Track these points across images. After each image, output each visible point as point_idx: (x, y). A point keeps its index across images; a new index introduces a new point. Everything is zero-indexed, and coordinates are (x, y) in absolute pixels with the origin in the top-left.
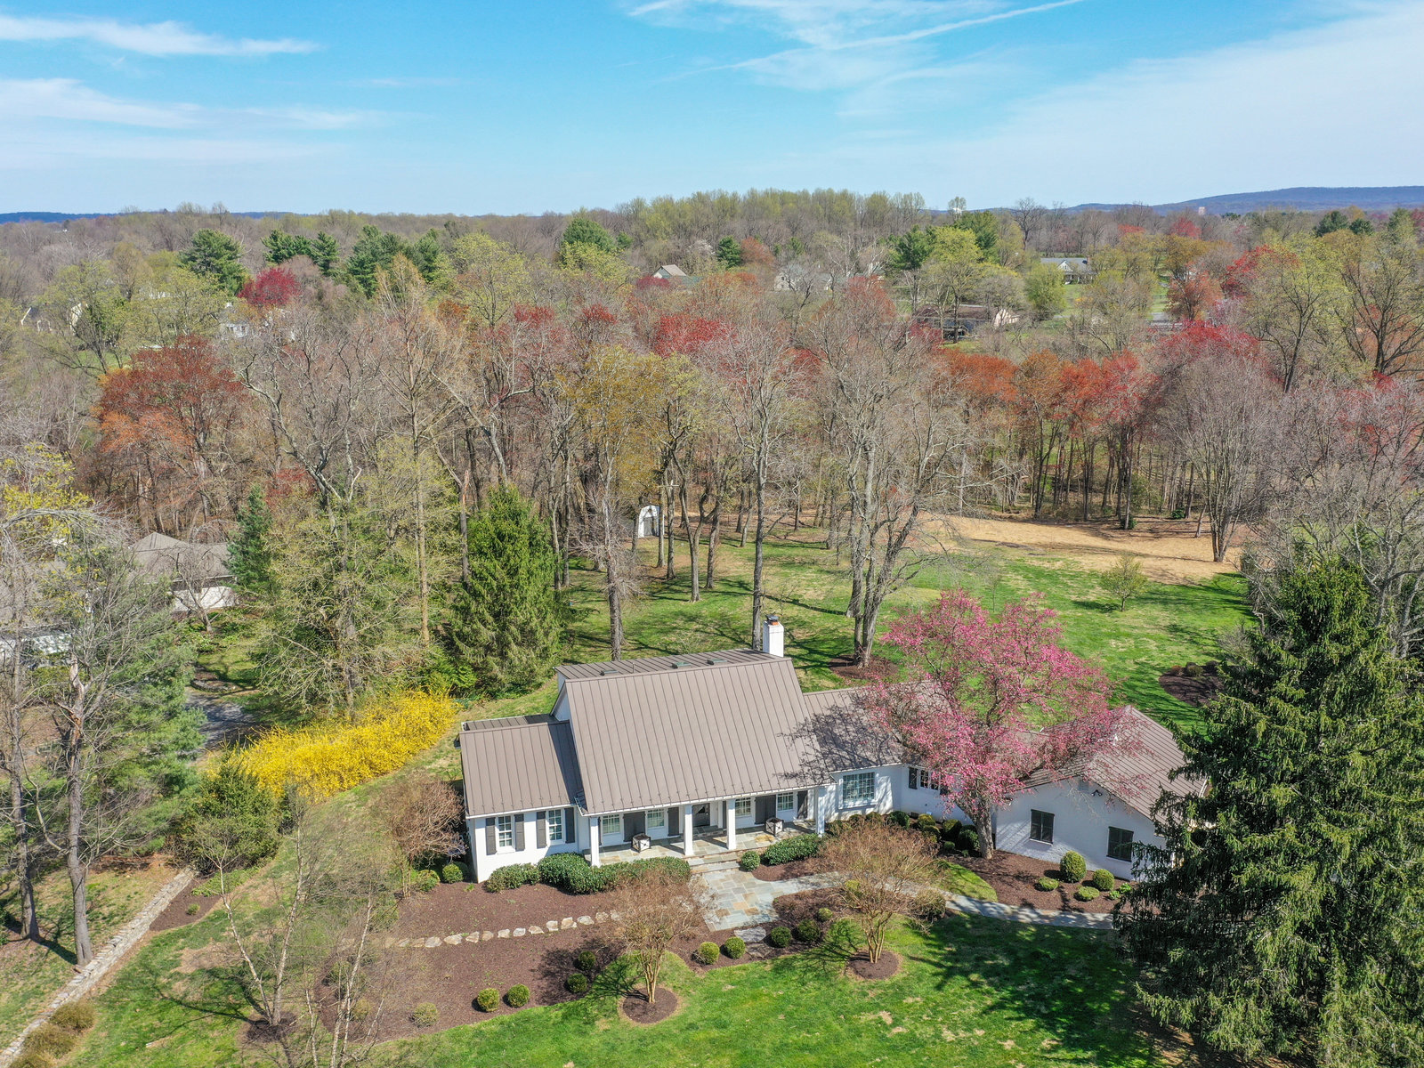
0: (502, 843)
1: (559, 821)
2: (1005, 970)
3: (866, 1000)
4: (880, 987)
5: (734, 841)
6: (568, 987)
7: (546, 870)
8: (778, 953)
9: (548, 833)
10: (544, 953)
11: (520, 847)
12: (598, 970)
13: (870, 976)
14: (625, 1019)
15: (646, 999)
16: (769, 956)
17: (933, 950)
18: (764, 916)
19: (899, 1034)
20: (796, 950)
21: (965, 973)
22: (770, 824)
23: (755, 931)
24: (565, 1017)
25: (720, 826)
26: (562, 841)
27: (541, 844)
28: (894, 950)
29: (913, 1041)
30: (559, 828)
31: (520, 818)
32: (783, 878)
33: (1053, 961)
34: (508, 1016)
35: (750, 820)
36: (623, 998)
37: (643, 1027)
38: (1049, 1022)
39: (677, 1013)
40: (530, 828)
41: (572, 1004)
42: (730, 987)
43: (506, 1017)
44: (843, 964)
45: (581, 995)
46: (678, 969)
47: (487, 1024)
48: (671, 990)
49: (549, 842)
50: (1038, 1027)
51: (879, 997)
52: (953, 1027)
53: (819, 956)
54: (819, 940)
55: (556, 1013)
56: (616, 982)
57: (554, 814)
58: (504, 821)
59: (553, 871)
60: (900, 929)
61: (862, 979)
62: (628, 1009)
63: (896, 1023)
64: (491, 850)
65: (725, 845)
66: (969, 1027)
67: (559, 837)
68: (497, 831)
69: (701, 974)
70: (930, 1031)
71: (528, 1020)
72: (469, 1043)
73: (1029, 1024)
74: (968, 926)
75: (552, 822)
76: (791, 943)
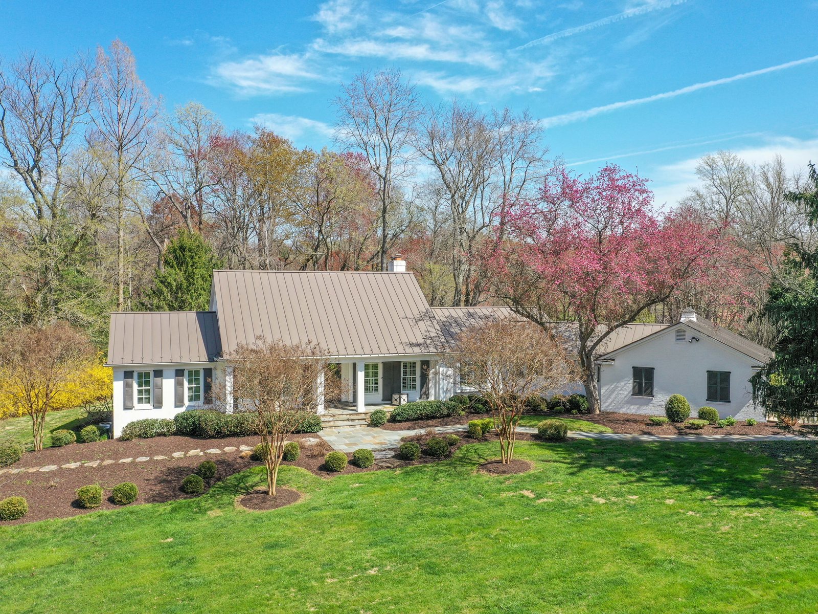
0: (140, 401)
1: (197, 382)
2: (639, 464)
3: (503, 485)
4: (516, 478)
5: (361, 408)
6: (183, 489)
7: (181, 420)
8: (407, 465)
9: (186, 394)
10: (164, 469)
11: (158, 405)
12: (219, 479)
13: (504, 472)
14: (241, 508)
15: (267, 493)
16: (399, 466)
17: (563, 455)
18: (392, 445)
19: (545, 503)
20: (426, 462)
21: (603, 467)
22: (396, 396)
23: (384, 453)
24: (174, 510)
25: (351, 399)
26: (201, 402)
27: (179, 403)
28: (527, 460)
29: (560, 506)
30: (197, 389)
31: (159, 373)
32: (409, 429)
33: (685, 459)
34: (109, 511)
35: (379, 396)
36: (242, 497)
37: (258, 512)
38: (704, 486)
39: (299, 502)
40: (168, 385)
41: (185, 501)
42: (357, 485)
43: (107, 512)
44: (474, 468)
45: (195, 493)
46: (304, 476)
47: (82, 518)
48: (294, 490)
49: (187, 402)
50: (693, 490)
51: (517, 483)
52: (603, 495)
53: (450, 465)
54: (448, 456)
55: (164, 508)
56: (237, 486)
57: (193, 375)
58: (144, 378)
59: (186, 419)
60: (527, 447)
61: (495, 475)
62: (243, 502)
63: (539, 496)
64: (128, 406)
65: (355, 410)
66: (619, 494)
67: (197, 398)
68: (136, 387)
69: (326, 478)
70: (579, 499)
71: (132, 513)
72: (55, 531)
73: (684, 488)
74: (594, 444)
75: (190, 382)
76: (421, 457)
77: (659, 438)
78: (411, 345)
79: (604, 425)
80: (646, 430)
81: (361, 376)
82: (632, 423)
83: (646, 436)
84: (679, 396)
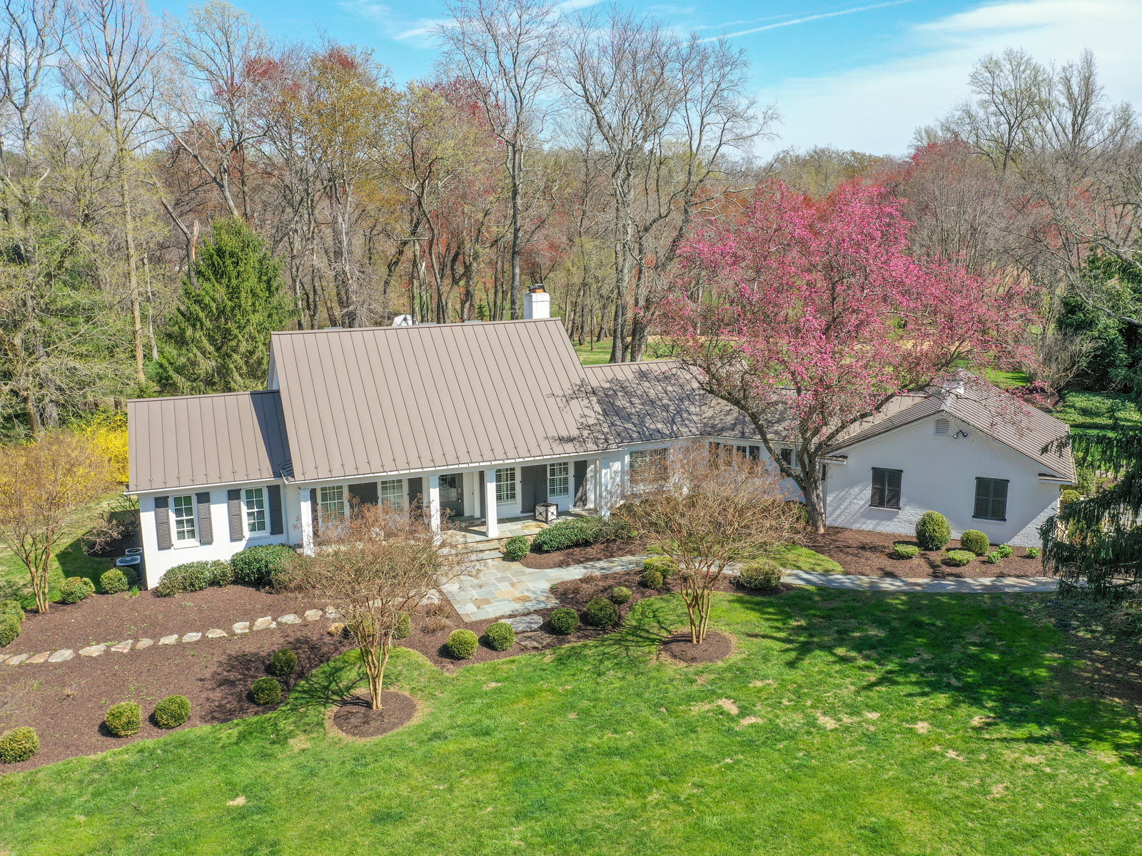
0: (181, 535)
1: (260, 504)
2: (881, 642)
3: (695, 687)
4: (711, 672)
5: (494, 529)
6: (251, 698)
7: (241, 564)
8: (561, 642)
9: (246, 521)
10: (224, 658)
11: (207, 539)
12: (301, 675)
13: (694, 659)
14: (335, 733)
15: (369, 705)
16: (549, 646)
17: (776, 624)
18: (539, 602)
19: (752, 726)
20: (586, 637)
21: (829, 648)
22: (540, 509)
23: (527, 619)
24: (242, 737)
25: (477, 514)
26: (266, 533)
27: (235, 535)
28: (725, 631)
29: (774, 733)
30: (261, 514)
31: (204, 497)
32: (561, 564)
33: (943, 629)
34: (152, 740)
35: (516, 507)
36: (335, 708)
37: (360, 742)
38: (971, 695)
39: (416, 720)
40: (219, 512)
41: (255, 719)
42: (494, 684)
43: (149, 743)
44: (653, 649)
45: (270, 705)
46: (419, 667)
47: (116, 754)
48: (407, 693)
49: (247, 534)
50: (956, 703)
51: (713, 682)
52: (831, 711)
53: (618, 642)
54: (617, 625)
55: (228, 732)
56: (326, 688)
57: (253, 495)
58: (183, 503)
59: (249, 564)
60: (725, 605)
61: (683, 664)
62: (339, 720)
63: (744, 712)
64: (164, 544)
65: (484, 534)
66: (854, 710)
67: (261, 526)
68: (173, 517)
69: (451, 671)
70: (798, 718)
71: (184, 744)
72: (81, 782)
73: (942, 699)
74: (817, 598)
75: (250, 505)
76: (579, 629)
77: (907, 584)
78: (561, 440)
79: (831, 556)
80: (889, 569)
81: (491, 488)
82: (868, 554)
83: (888, 580)
84: (937, 515)
